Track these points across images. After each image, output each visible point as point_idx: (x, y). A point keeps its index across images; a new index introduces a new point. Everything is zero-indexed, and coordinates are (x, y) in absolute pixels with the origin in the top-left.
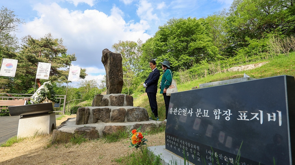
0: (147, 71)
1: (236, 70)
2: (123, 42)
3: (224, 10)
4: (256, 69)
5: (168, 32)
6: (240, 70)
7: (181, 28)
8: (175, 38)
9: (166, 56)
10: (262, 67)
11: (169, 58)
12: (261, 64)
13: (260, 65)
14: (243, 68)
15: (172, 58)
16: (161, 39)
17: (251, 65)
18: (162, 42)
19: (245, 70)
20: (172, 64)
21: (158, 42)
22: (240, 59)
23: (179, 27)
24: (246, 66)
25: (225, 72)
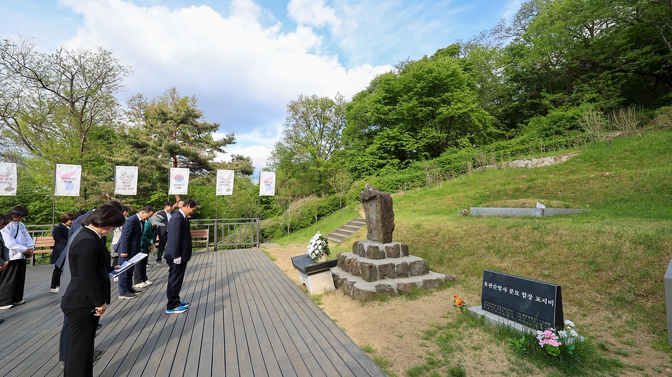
0: (360, 159)
1: (523, 166)
2: (308, 100)
3: (502, 22)
4: (557, 167)
5: (398, 86)
6: (530, 166)
7: (424, 79)
8: (411, 99)
9: (395, 130)
10: (566, 162)
11: (401, 136)
12: (566, 156)
13: (565, 159)
14: (536, 162)
15: (406, 135)
16: (385, 98)
17: (549, 158)
18: (386, 104)
19: (539, 166)
20: (404, 146)
21: (379, 106)
22: (530, 140)
23: (419, 78)
24: (540, 160)
25: (503, 167)
